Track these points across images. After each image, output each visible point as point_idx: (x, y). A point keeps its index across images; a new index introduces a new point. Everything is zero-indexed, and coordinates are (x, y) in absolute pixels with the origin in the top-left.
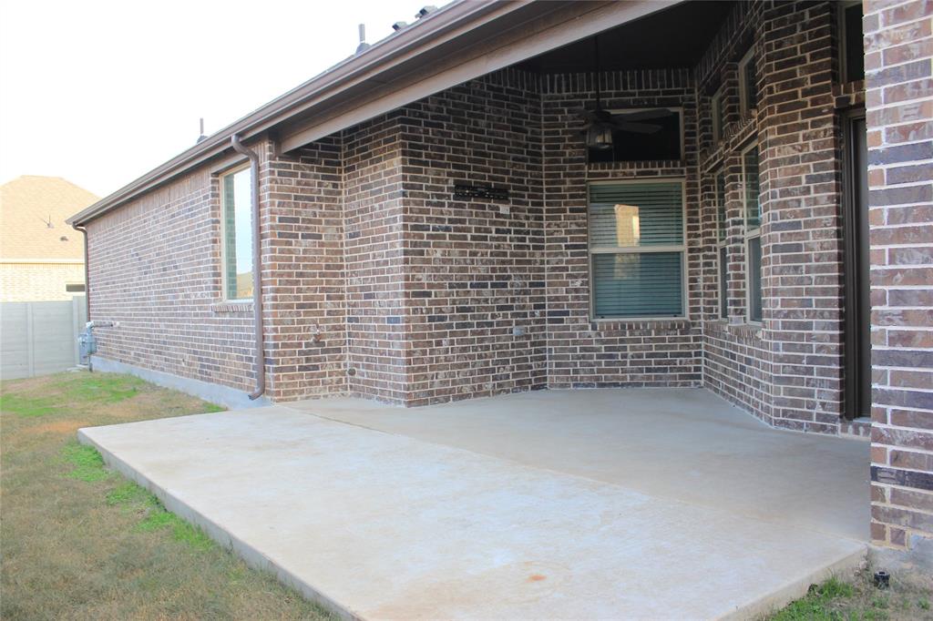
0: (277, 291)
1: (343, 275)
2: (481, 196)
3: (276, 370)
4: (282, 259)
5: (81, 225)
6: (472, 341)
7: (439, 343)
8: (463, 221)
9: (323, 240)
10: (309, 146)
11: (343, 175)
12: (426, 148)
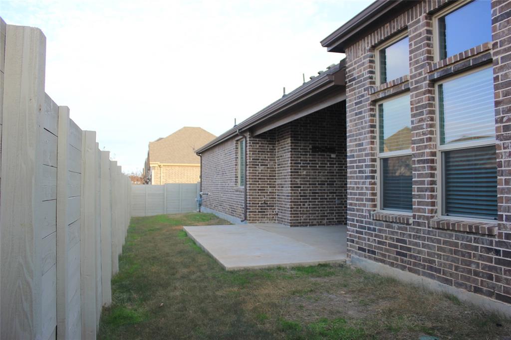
0: (251, 184)
1: (276, 179)
2: (323, 151)
3: (249, 212)
4: (253, 173)
5: (200, 153)
6: (318, 205)
7: (304, 205)
8: (315, 161)
9: (268, 166)
10: (264, 133)
11: (277, 143)
12: (300, 134)
